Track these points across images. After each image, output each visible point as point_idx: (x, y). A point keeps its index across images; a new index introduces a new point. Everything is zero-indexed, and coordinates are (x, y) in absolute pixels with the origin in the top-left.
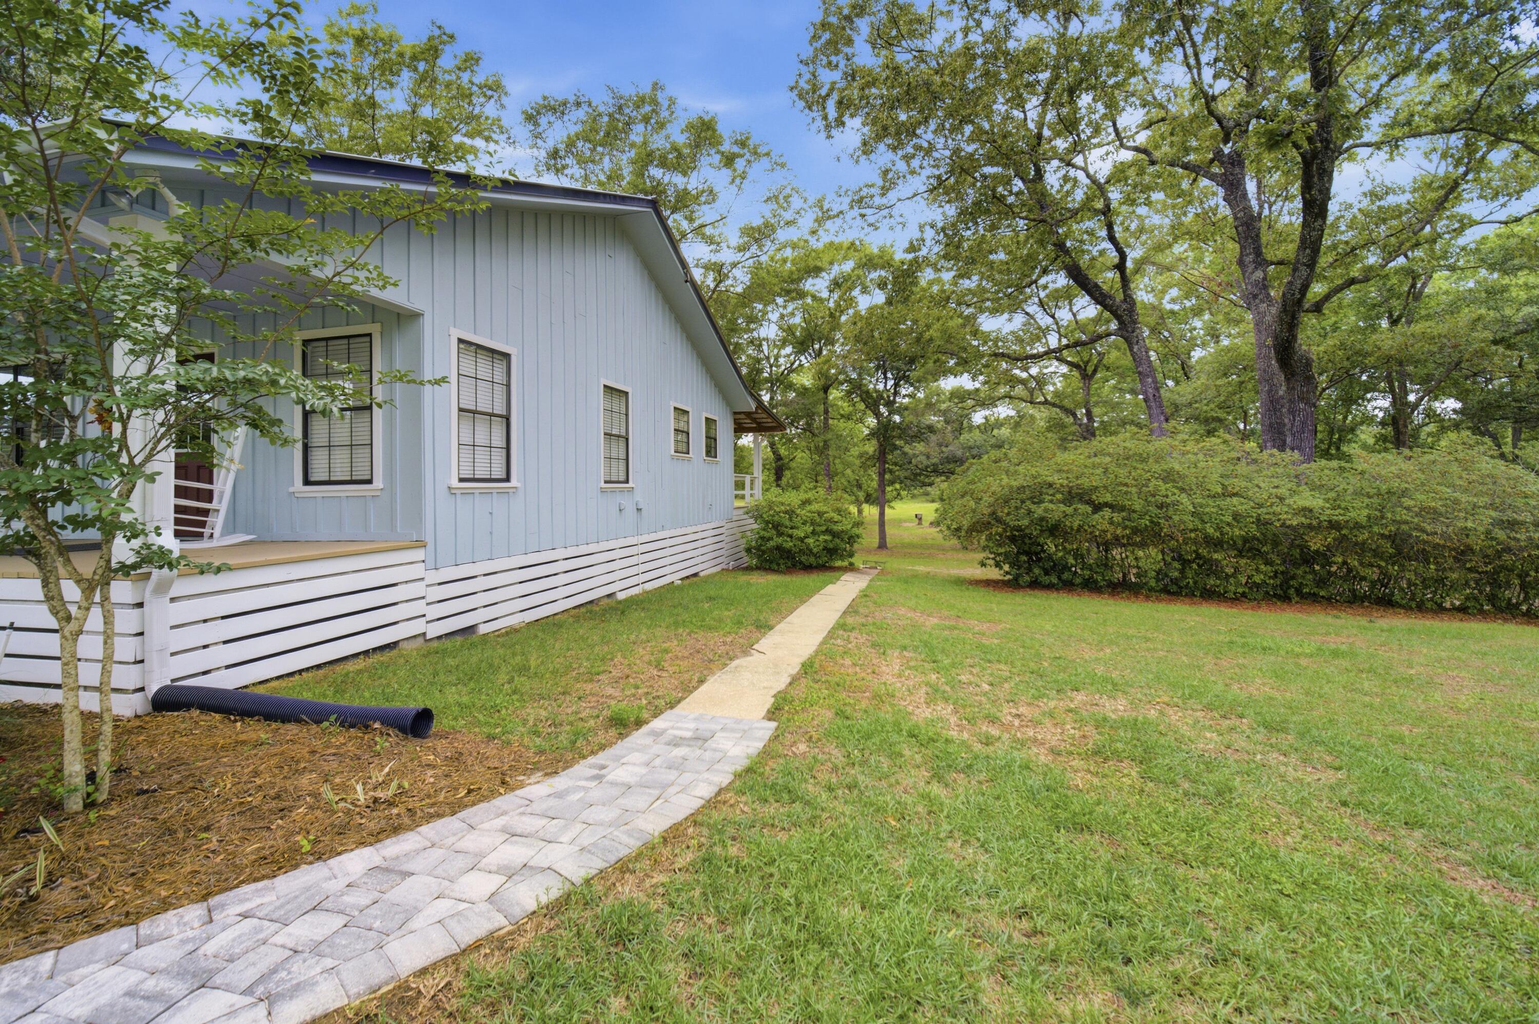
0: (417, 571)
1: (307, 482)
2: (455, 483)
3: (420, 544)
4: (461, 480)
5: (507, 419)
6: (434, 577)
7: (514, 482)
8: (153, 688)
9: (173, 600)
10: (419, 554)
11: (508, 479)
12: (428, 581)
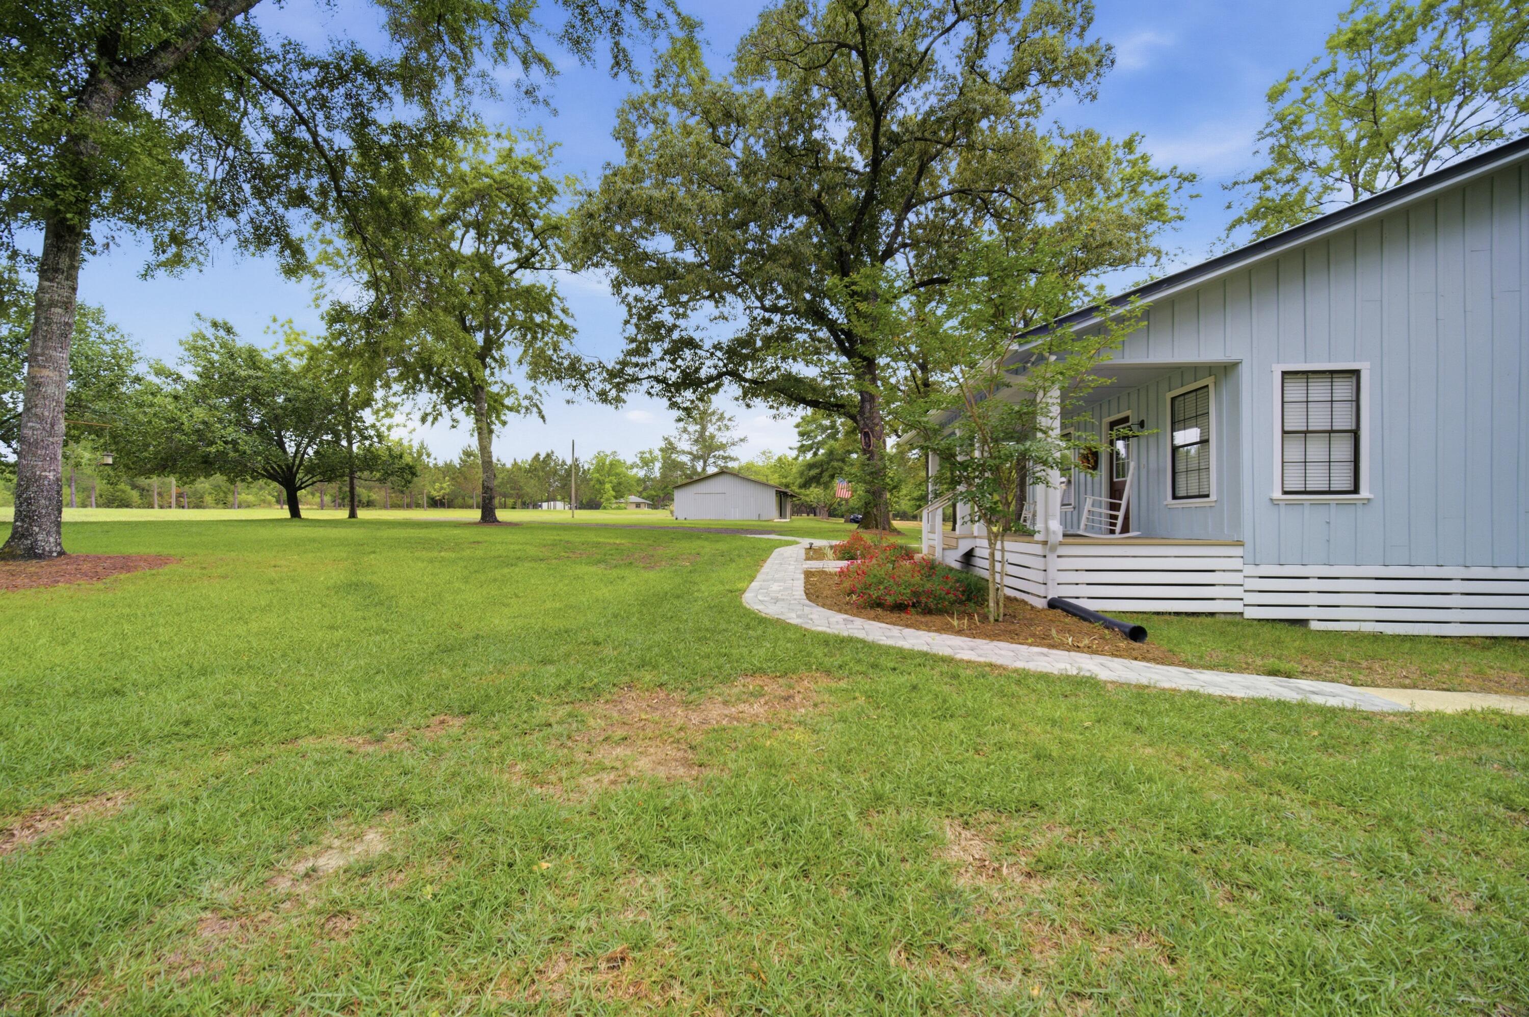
0: (1237, 564)
1: (1175, 497)
2: (1277, 494)
3: (1239, 544)
4: (1285, 493)
5: (1356, 434)
6: (1250, 570)
7: (1364, 493)
8: (1050, 597)
9: (1059, 557)
10: (1238, 551)
11: (1356, 490)
12: (1246, 573)
